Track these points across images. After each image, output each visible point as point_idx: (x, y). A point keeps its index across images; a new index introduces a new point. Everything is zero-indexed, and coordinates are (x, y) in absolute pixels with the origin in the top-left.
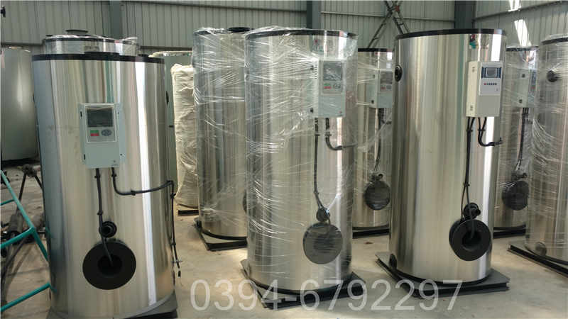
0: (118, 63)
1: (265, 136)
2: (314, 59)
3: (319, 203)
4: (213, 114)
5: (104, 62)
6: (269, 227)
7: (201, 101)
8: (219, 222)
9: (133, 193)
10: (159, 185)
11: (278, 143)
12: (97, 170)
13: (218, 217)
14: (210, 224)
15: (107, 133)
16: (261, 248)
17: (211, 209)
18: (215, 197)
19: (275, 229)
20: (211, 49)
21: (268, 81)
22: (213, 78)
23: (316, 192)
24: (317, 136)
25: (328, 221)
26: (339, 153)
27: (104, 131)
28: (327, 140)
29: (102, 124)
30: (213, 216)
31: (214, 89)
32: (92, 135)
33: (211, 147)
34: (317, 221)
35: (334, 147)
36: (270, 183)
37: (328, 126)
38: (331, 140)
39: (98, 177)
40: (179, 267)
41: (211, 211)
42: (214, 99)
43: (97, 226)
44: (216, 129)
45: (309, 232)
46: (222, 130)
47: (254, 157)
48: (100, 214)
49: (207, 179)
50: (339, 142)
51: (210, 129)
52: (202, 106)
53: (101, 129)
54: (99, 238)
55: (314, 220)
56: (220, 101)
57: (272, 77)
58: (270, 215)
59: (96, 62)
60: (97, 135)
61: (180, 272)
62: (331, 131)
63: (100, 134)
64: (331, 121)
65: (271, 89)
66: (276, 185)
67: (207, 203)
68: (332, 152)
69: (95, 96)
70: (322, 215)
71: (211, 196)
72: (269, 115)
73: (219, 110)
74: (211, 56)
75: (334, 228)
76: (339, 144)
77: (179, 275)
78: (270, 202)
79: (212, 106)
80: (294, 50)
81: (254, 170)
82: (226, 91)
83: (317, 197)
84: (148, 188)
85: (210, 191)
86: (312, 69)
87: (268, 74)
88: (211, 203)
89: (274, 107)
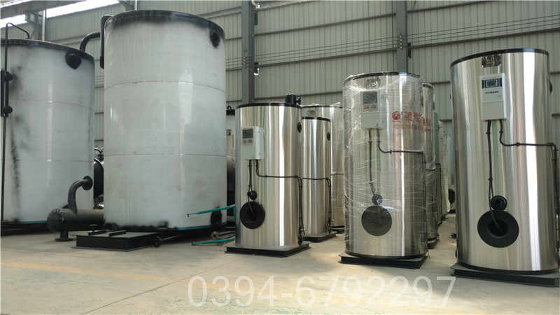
0: (270, 107)
12: (250, 161)
15: (250, 141)
24: (370, 143)
28: (378, 145)
37: (378, 136)
38: (382, 146)
43: (247, 192)
64: (382, 131)
75: (385, 210)
84: (283, 176)
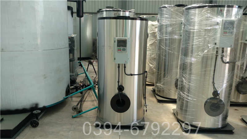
0: (130, 21)
1: (190, 54)
2: (219, 19)
3: (214, 88)
4: (164, 43)
5: (124, 20)
6: (188, 96)
7: (160, 37)
8: (163, 91)
9: (132, 75)
10: (142, 73)
11: (197, 58)
12: (119, 64)
13: (163, 88)
14: (160, 91)
15: (124, 50)
16: (183, 105)
17: (160, 85)
18: (162, 80)
19: (191, 97)
20: (167, 15)
21: (194, 29)
22: (166, 27)
23: (213, 83)
24: (217, 56)
25: (218, 97)
26: (227, 65)
27: (123, 49)
28: (222, 58)
29: (122, 46)
30: (161, 88)
31: (166, 32)
32: (118, 50)
33: (162, 58)
34: (212, 96)
35: (225, 62)
36: (190, 76)
37: (223, 52)
38: (224, 58)
39: (119, 67)
40: (146, 108)
41: (160, 86)
42: (166, 37)
43: (117, 86)
44: (165, 50)
46: (168, 50)
47: (184, 64)
48: (118, 82)
49: (159, 71)
50: (227, 59)
51: (163, 50)
52: (160, 40)
53: (122, 48)
54: (117, 91)
56: (169, 37)
57: (196, 27)
58: (189, 90)
59: (121, 20)
60: (120, 50)
61: (146, 110)
62: (224, 54)
64: (225, 49)
65: (195, 33)
66: (193, 77)
67: (158, 82)
68: (223, 64)
69: (120, 35)
70: (216, 93)
71: (160, 79)
72: (193, 45)
73: (168, 42)
74: (167, 18)
75: (221, 101)
76: (228, 60)
77: (146, 111)
78: (189, 85)
79: (165, 40)
80: (209, 15)
81: (183, 70)
82: (172, 33)
83: (214, 85)
84: (137, 74)
85: (161, 77)
86: (218, 24)
87: (194, 26)
88: (160, 82)
89: (196, 42)
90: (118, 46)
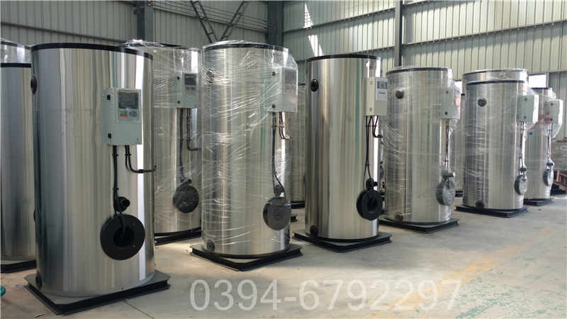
3: (276, 180)
23: (274, 171)
27: (132, 112)
45: (271, 203)
53: (129, 110)
54: (113, 211)
55: (273, 195)
60: (126, 116)
63: (128, 115)
70: (278, 189)
86: (274, 75)
90: (120, 107)
